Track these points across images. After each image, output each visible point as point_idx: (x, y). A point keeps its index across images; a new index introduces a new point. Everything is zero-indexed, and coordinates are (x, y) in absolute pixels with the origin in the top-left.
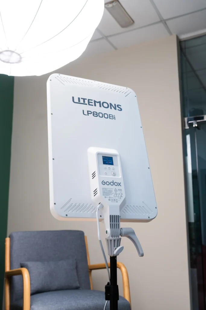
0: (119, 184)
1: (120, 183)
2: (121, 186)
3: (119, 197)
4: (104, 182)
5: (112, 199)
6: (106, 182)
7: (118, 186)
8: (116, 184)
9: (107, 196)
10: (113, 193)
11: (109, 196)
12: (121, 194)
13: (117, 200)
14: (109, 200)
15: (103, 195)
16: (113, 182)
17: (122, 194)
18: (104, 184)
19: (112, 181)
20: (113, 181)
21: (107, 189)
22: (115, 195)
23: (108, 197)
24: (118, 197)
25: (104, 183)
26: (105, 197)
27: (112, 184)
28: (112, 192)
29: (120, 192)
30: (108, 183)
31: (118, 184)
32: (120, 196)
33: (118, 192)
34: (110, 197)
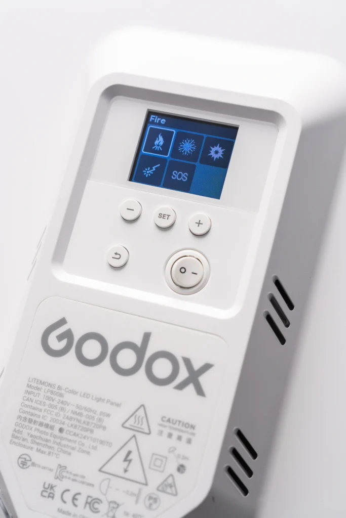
0: (194, 378)
1: (207, 367)
2: (200, 391)
3: (146, 491)
4: (68, 335)
5: (75, 488)
6: (77, 337)
7: (181, 387)
8: (162, 368)
9: (36, 457)
10: (110, 444)
11: (63, 459)
12: (172, 468)
13: (115, 505)
14: (48, 491)
15: (16, 437)
16: (140, 351)
17: (181, 469)
18: (55, 344)
19: (138, 342)
20: (147, 337)
21: (68, 397)
22: (117, 466)
23: (52, 462)
24: (135, 488)
25: (60, 338)
26: (24, 463)
27: (127, 359)
28: (98, 434)
29: (173, 442)
30: (92, 349)
31: (183, 374)
32: (155, 479)
33: (150, 445)
34: (62, 468)
